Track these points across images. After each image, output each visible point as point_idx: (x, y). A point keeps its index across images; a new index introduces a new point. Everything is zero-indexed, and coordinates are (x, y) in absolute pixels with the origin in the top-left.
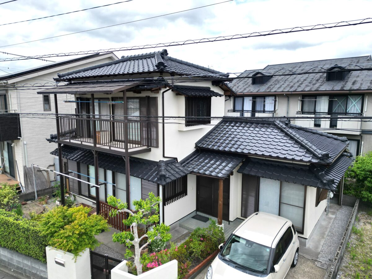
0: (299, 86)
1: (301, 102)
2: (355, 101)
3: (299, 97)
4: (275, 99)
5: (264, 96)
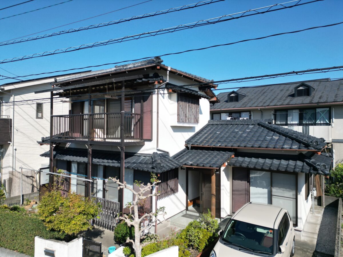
0: (271, 102)
1: (274, 116)
2: (323, 113)
3: (272, 112)
4: (250, 113)
5: (239, 112)
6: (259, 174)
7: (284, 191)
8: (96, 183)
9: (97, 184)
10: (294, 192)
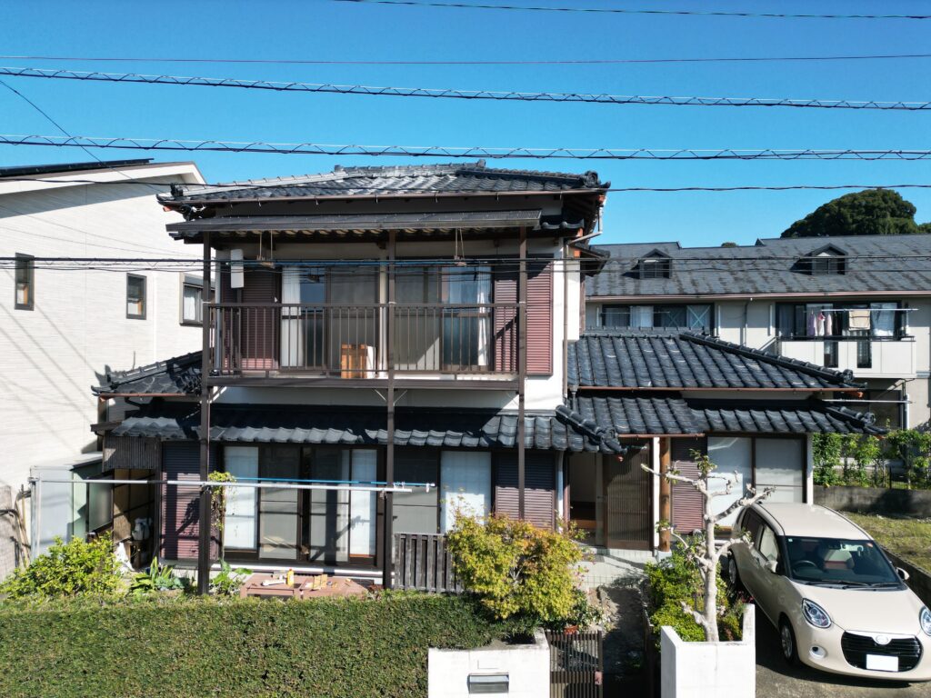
6: (726, 444)
7: (776, 473)
8: (347, 501)
9: (349, 503)
10: (799, 475)
